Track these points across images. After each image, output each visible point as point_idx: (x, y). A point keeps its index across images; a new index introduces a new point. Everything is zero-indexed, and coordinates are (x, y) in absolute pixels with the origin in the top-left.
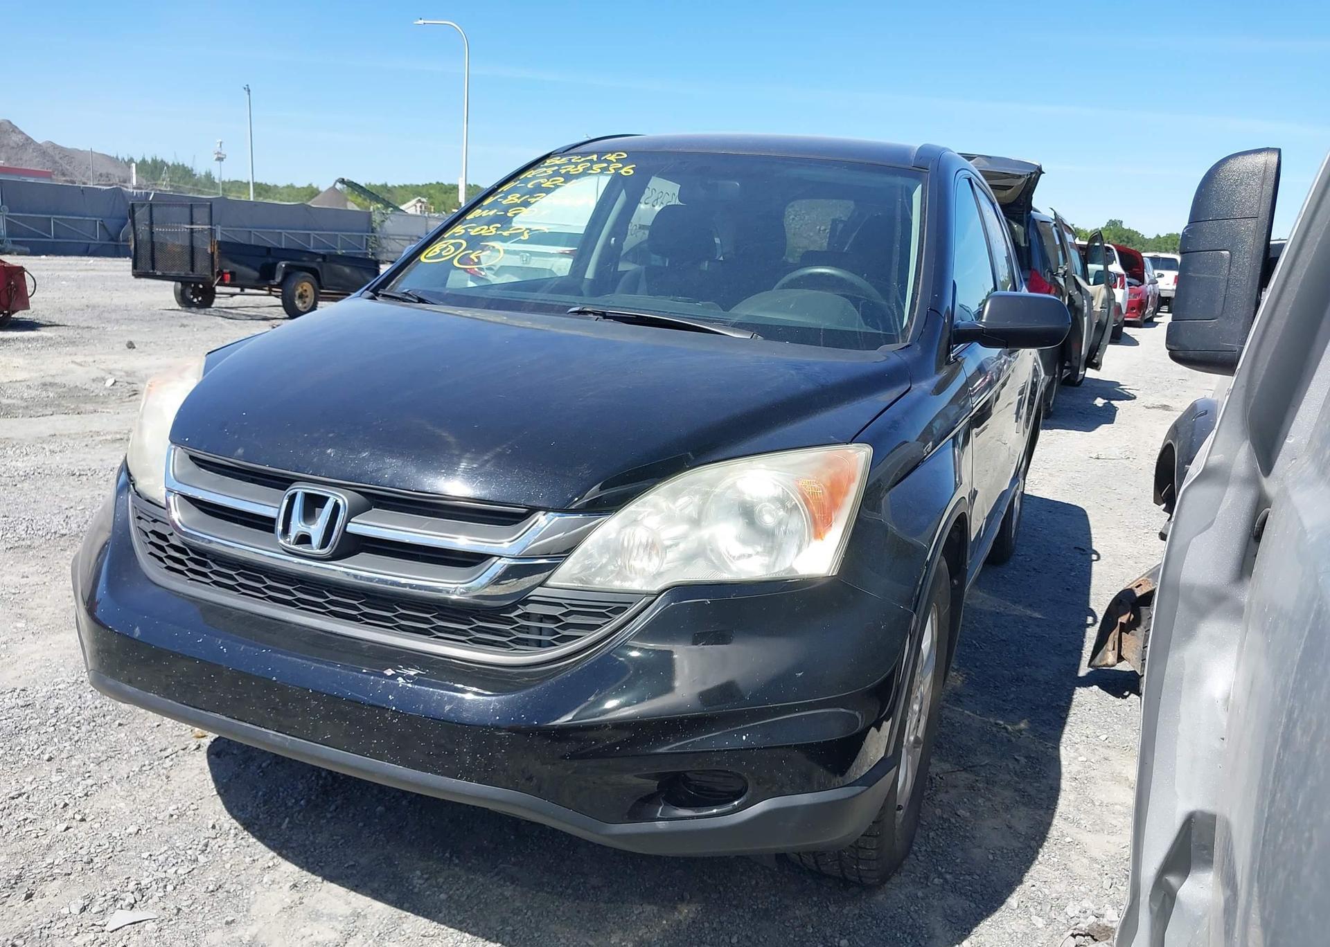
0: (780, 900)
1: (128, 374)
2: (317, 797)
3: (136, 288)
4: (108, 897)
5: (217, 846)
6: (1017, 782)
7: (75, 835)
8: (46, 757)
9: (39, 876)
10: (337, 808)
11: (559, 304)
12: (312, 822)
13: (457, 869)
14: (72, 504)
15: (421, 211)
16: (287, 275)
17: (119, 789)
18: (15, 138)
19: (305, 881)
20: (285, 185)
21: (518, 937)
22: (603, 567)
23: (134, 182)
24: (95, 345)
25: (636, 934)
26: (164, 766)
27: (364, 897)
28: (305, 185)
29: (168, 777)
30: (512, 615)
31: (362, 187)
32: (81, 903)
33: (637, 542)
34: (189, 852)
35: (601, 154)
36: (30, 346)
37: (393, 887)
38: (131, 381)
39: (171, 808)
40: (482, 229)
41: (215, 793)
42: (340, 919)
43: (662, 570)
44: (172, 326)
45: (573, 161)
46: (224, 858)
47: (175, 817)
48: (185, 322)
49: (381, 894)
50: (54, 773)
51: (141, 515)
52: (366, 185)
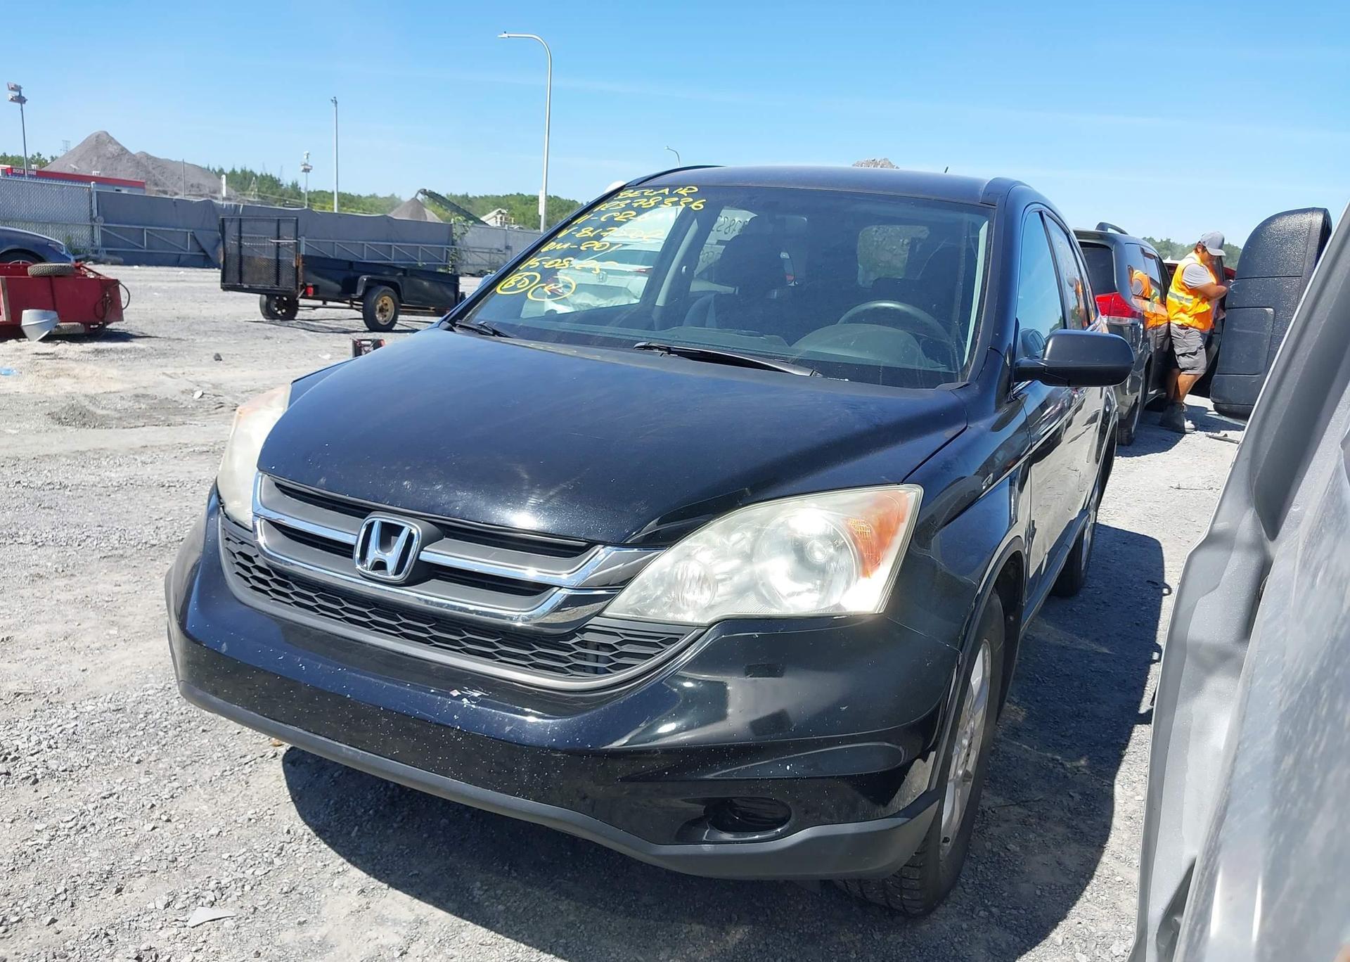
0: (826, 926)
1: (215, 386)
2: (385, 806)
3: (224, 300)
4: (191, 894)
5: (291, 850)
6: (1069, 819)
7: (161, 835)
8: (136, 759)
9: (127, 873)
10: (403, 819)
11: (627, 338)
12: (380, 832)
13: (515, 882)
14: (162, 515)
15: (501, 223)
16: (369, 288)
17: (202, 792)
18: (112, 149)
19: (372, 887)
20: (368, 195)
21: (571, 949)
22: (657, 598)
23: (224, 193)
24: (185, 358)
25: (683, 952)
26: (244, 772)
27: (427, 905)
28: (388, 195)
29: (247, 783)
30: (570, 643)
31: (443, 198)
32: (165, 899)
33: (690, 575)
34: (266, 855)
35: (673, 187)
36: (123, 357)
37: (454, 897)
38: (217, 394)
39: (249, 813)
40: (556, 262)
41: (290, 800)
42: (405, 924)
43: (713, 603)
44: (257, 337)
45: (645, 194)
46: (298, 862)
47: (253, 821)
48: (269, 334)
49: (442, 903)
50: (142, 775)
51: (230, 537)
52: (448, 195)
